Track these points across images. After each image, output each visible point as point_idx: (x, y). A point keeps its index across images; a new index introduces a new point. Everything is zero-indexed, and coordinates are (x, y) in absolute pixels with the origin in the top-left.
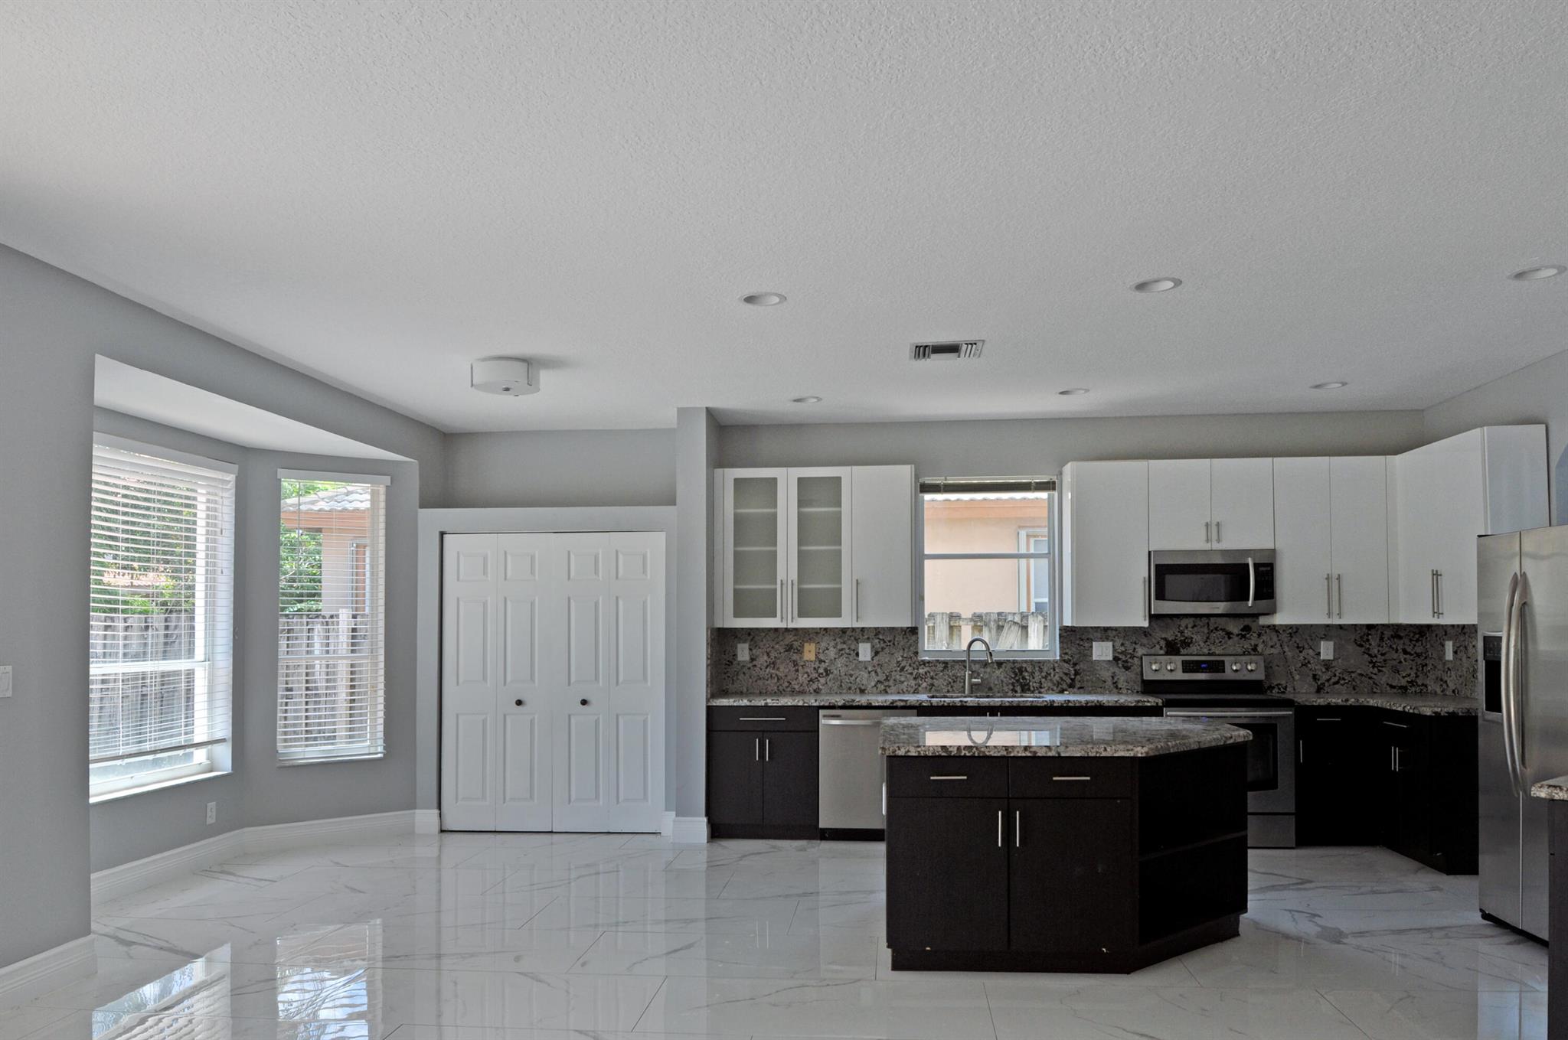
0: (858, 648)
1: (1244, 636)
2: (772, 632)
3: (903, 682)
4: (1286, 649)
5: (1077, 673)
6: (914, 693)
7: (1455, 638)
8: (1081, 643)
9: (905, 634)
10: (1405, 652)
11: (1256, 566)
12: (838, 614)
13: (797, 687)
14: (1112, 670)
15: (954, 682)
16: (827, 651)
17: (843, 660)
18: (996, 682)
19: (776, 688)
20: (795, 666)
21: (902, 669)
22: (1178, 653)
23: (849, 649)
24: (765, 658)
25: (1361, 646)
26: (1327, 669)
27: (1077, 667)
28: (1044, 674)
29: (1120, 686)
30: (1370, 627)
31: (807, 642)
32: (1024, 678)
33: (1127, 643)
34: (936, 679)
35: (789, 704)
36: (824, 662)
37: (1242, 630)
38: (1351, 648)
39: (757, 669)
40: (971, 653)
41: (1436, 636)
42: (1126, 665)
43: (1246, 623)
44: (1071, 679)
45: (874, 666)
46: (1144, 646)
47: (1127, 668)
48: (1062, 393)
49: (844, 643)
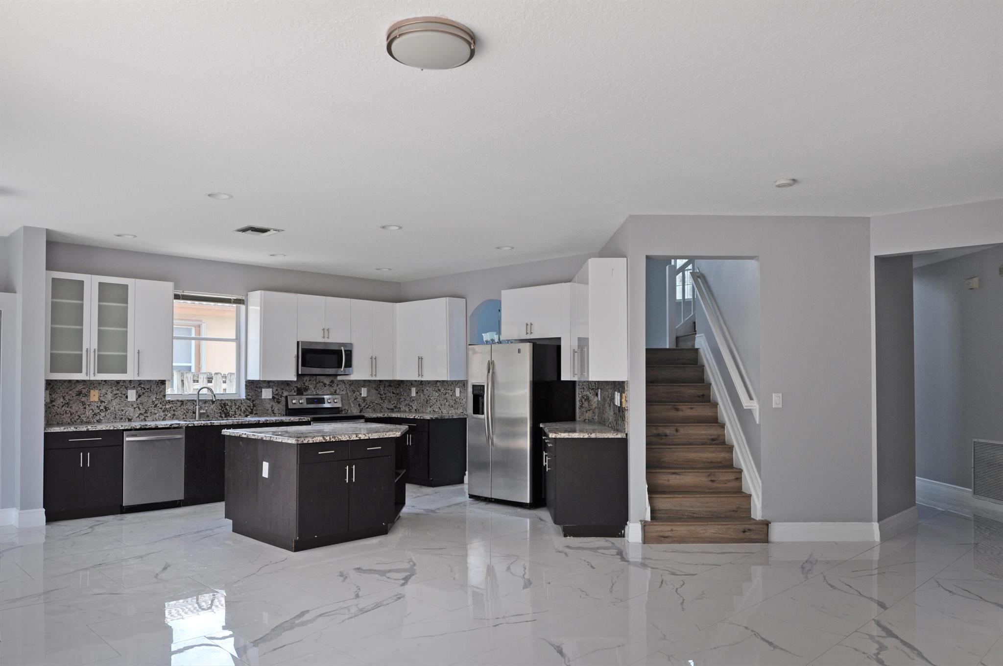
0: (127, 393)
1: (331, 386)
2: (67, 382)
3: (156, 414)
4: (348, 392)
5: (254, 406)
6: (163, 420)
7: (417, 387)
8: (257, 389)
9: (158, 384)
10: (393, 393)
11: (345, 351)
12: (124, 371)
13: (84, 419)
14: (271, 404)
15: (187, 412)
16: (106, 395)
17: (117, 400)
18: (211, 412)
19: (69, 420)
20: (83, 405)
21: (156, 406)
22: (302, 394)
23: (121, 393)
24: (62, 400)
25: (377, 390)
26: (364, 401)
27: (254, 403)
28: (237, 407)
29: (275, 412)
30: (381, 381)
31: (92, 389)
32: (226, 409)
33: (279, 389)
34: (177, 411)
35: (104, 429)
36: (104, 402)
37: (330, 383)
38: (373, 391)
39: (56, 408)
40: (200, 396)
41: (406, 385)
42: (278, 401)
43: (332, 379)
44: (251, 409)
45: (138, 404)
46: (287, 391)
47: (279, 403)
48: (271, 255)
49: (118, 390)
